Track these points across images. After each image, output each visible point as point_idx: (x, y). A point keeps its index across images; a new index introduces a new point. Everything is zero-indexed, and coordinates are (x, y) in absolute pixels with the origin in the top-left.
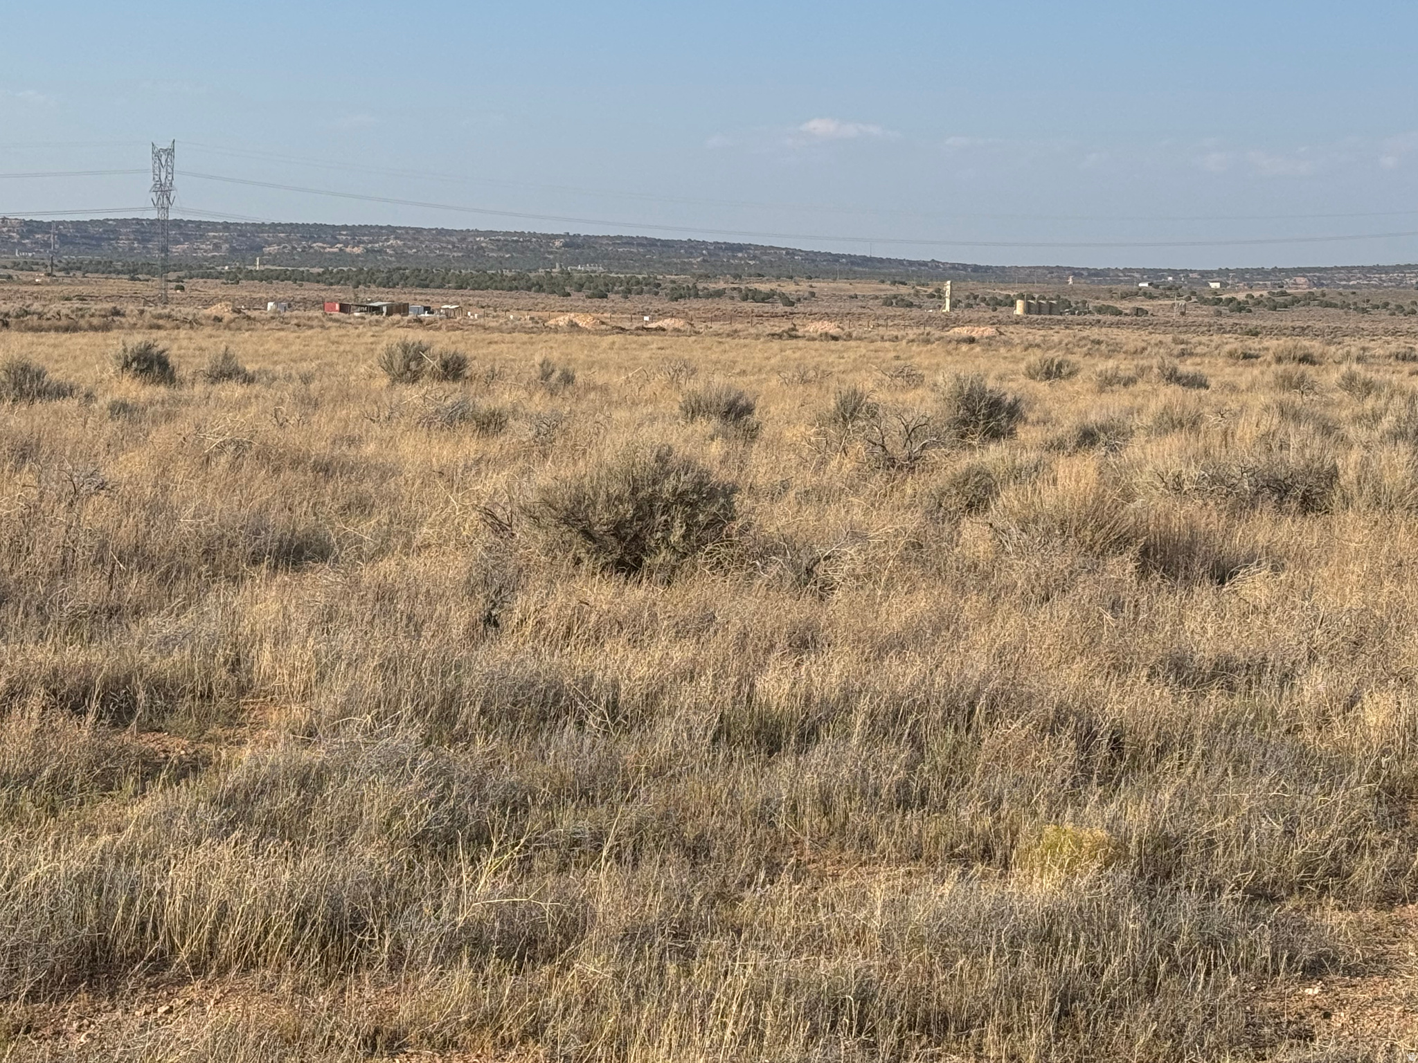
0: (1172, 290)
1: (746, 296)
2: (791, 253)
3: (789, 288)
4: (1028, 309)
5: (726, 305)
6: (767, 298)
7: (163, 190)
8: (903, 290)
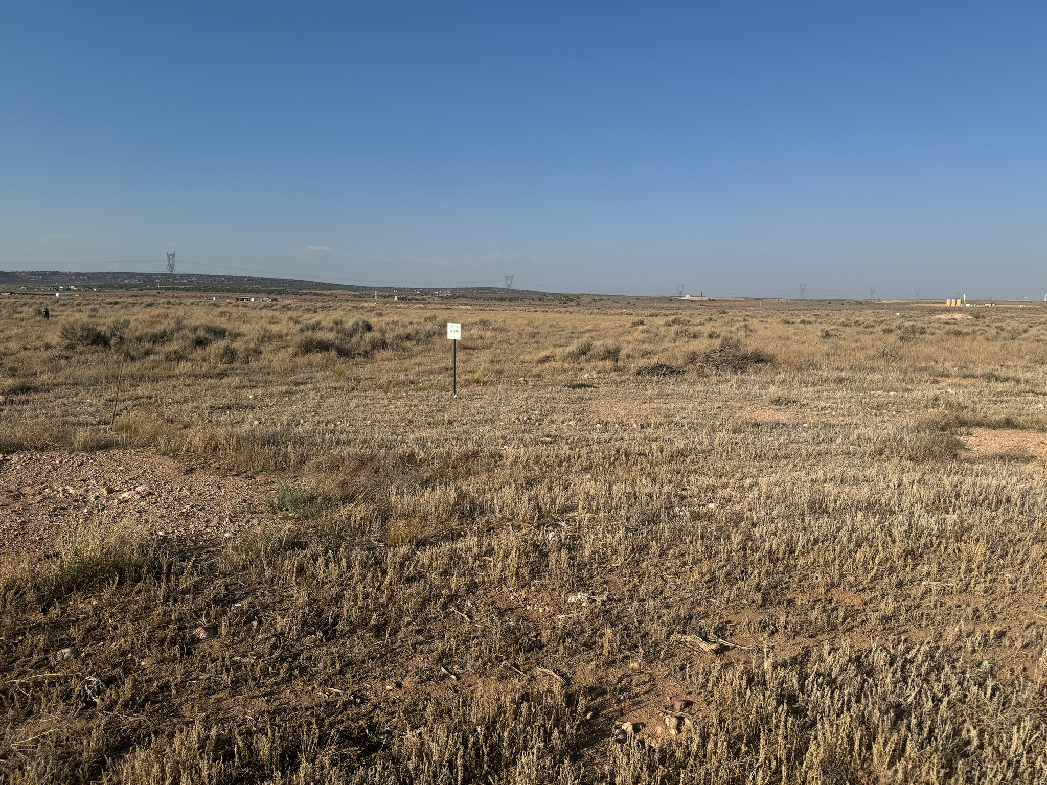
0: (427, 294)
1: (315, 295)
2: (312, 282)
3: (325, 292)
4: (398, 299)
5: (308, 297)
6: (320, 295)
7: (171, 266)
8: (356, 293)
